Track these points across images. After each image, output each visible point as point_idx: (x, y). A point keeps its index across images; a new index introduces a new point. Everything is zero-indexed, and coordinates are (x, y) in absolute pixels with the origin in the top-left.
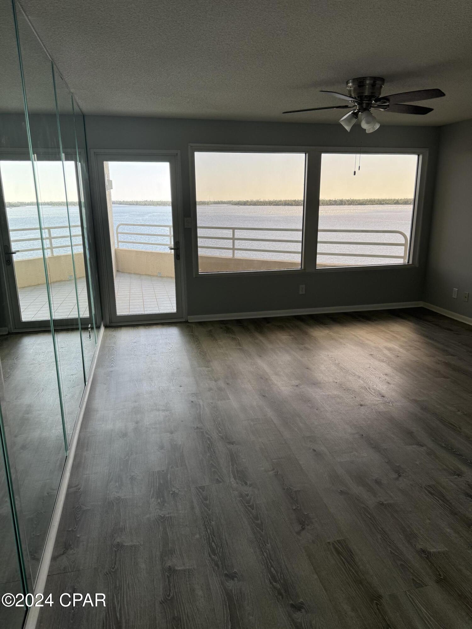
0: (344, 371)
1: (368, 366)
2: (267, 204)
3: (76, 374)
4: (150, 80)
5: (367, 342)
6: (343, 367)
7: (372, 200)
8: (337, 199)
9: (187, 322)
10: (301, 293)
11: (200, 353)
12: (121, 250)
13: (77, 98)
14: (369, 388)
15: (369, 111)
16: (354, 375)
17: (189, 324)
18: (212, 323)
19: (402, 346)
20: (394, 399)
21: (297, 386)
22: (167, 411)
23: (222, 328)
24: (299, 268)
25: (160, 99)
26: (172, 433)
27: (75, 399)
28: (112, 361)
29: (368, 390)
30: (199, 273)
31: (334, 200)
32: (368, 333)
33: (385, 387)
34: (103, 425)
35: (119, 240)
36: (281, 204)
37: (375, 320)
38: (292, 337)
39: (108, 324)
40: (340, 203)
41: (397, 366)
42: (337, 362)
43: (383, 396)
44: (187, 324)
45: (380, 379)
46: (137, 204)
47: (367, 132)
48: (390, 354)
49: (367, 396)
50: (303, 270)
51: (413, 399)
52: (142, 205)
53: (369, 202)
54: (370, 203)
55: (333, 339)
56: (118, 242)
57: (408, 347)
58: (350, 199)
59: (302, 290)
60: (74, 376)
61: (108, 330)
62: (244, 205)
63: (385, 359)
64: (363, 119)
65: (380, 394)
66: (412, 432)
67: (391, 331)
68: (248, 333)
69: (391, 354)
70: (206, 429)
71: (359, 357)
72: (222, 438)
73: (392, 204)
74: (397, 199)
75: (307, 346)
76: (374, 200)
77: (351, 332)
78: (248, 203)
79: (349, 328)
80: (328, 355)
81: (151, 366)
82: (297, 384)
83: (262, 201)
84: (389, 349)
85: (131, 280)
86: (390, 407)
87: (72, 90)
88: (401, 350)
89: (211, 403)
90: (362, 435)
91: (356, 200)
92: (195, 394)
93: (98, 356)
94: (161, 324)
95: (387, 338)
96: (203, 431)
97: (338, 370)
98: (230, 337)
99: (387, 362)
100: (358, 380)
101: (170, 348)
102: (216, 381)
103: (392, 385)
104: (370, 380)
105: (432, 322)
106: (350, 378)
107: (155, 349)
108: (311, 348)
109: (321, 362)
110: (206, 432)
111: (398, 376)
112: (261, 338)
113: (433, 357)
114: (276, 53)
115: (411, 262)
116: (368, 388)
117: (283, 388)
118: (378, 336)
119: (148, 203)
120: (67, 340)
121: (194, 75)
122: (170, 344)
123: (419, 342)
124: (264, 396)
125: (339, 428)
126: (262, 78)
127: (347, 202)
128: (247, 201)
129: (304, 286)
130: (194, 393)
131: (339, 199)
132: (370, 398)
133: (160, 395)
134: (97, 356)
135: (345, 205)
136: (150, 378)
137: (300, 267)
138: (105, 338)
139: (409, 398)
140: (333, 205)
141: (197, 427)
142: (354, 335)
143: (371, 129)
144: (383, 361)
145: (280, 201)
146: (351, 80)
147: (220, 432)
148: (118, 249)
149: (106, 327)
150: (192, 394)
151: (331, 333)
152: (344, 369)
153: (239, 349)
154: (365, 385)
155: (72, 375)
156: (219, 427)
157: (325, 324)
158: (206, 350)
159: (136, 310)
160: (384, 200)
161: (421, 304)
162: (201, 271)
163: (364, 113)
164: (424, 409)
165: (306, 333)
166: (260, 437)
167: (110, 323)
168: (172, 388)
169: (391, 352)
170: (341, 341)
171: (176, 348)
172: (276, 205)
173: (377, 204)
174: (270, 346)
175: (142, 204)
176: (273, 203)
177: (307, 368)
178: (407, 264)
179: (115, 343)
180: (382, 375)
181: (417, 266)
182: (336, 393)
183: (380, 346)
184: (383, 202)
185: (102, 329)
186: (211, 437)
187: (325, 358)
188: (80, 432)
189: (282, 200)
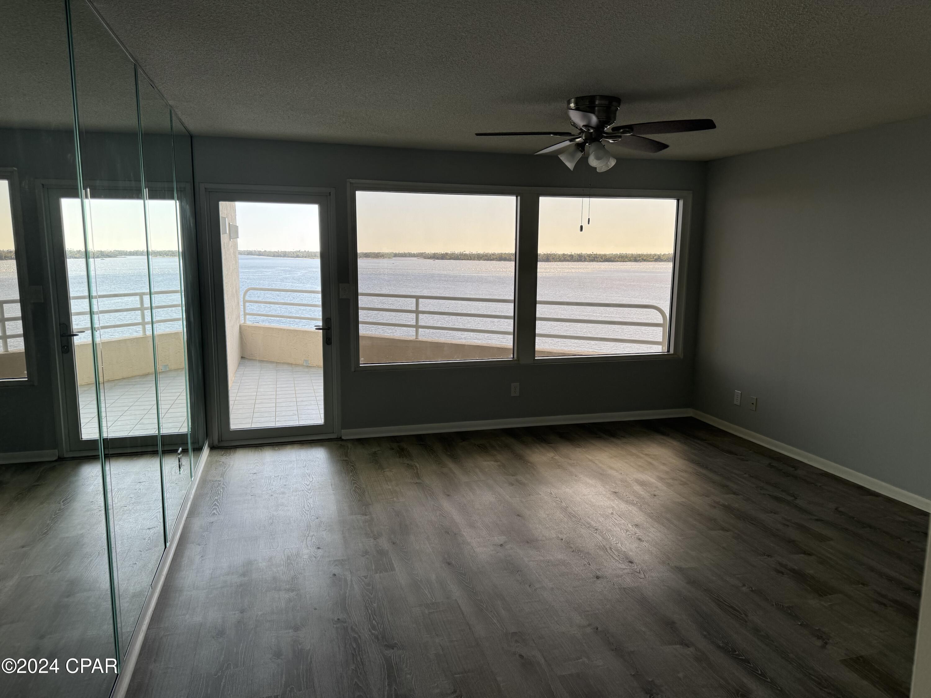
0: (574, 519)
1: (610, 511)
2: (475, 258)
3: (154, 527)
4: (284, 92)
5: (610, 472)
6: (573, 513)
7: (623, 255)
8: (573, 253)
9: (340, 439)
10: (513, 394)
11: (355, 491)
12: (249, 327)
13: (180, 112)
14: (611, 548)
15: (600, 142)
16: (588, 526)
17: (343, 443)
18: (378, 440)
19: (661, 479)
20: (646, 566)
21: (501, 545)
22: (293, 591)
23: (393, 449)
24: (510, 357)
25: (302, 117)
26: (296, 629)
27: (148, 570)
28: (215, 505)
29: (609, 551)
30: (360, 365)
31: (569, 254)
32: (611, 458)
33: (634, 546)
34: (187, 616)
35: (247, 312)
36: (495, 259)
37: (622, 436)
38: (499, 463)
39: (216, 442)
40: (577, 258)
41: (653, 512)
42: (564, 504)
43: (631, 562)
44: (340, 443)
45: (628, 533)
46: (285, 255)
47: (598, 170)
48: (642, 491)
49: (607, 561)
50: (516, 360)
51: (677, 567)
52: (293, 257)
53: (619, 257)
54: (620, 259)
55: (560, 467)
56: (245, 314)
57: (670, 481)
58: (591, 253)
59: (515, 389)
60: (152, 531)
61: (215, 452)
62: (441, 259)
63: (636, 500)
64: (592, 153)
65: (627, 558)
66: (674, 623)
67: (646, 455)
68: (432, 456)
69: (645, 491)
70: (353, 623)
71: (596, 496)
72: (377, 637)
73: (652, 261)
74: (659, 254)
75: (519, 477)
76: (626, 256)
77: (588, 456)
78: (448, 257)
79: (584, 449)
80: (551, 493)
81: (275, 513)
82: (502, 543)
83: (467, 254)
84: (642, 484)
85: (261, 372)
86: (641, 580)
87: (171, 102)
88: (659, 484)
89: (364, 577)
90: (597, 629)
91: (600, 255)
92: (340, 563)
93: (194, 496)
94: (298, 442)
95: (640, 466)
96: (347, 627)
97: (565, 519)
98: (405, 463)
99: (639, 505)
100: (595, 535)
101: (309, 482)
102: (375, 539)
103: (644, 544)
104: (613, 535)
105: (706, 440)
106: (583, 531)
107: (285, 485)
108: (526, 482)
109: (540, 504)
110: (352, 627)
111: (654, 528)
112: (451, 465)
113: (706, 496)
114: (462, 61)
115: (672, 351)
116: (608, 549)
117: (478, 550)
118: (626, 463)
119: (301, 254)
120: (149, 469)
121: (347, 86)
122: (309, 476)
123: (686, 471)
124: (449, 564)
125: (562, 618)
126: (447, 94)
127: (587, 258)
128: (447, 254)
129: (517, 384)
130: (339, 560)
131: (576, 253)
132: (612, 564)
133: (284, 564)
134: (192, 497)
135: (585, 261)
136: (272, 535)
137: (512, 356)
138: (209, 466)
139: (671, 564)
140: (568, 261)
141: (339, 619)
142: (591, 461)
143: (604, 166)
144: (634, 504)
145: (493, 254)
146: (573, 99)
147: (374, 628)
148: (245, 324)
149: (213, 448)
150: (335, 561)
151: (557, 457)
152: (574, 516)
153: (417, 483)
154: (604, 544)
155: (149, 529)
156: (374, 619)
157: (548, 443)
158: (364, 486)
159: (263, 419)
160: (639, 256)
161: (689, 413)
162: (363, 362)
163: (593, 144)
164: (692, 582)
165: (520, 458)
166: (437, 635)
167: (219, 441)
168: (306, 551)
169: (645, 488)
170: (573, 470)
171: (318, 483)
172: (488, 260)
173: (630, 261)
174: (464, 479)
175: (293, 255)
176: (483, 256)
177: (518, 515)
178: (666, 353)
179: (222, 475)
180: (631, 527)
181: (682, 356)
182: (560, 556)
183: (628, 479)
184: (639, 258)
185: (206, 451)
186: (360, 636)
187: (546, 497)
188: (149, 629)
189: (496, 252)
